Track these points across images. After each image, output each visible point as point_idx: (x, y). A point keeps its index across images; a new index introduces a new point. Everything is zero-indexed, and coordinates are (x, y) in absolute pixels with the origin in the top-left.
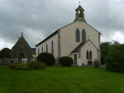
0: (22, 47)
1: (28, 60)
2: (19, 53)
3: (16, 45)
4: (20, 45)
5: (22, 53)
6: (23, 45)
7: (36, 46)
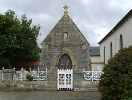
0: (65, 39)
1: (74, 73)
2: (57, 54)
3: (53, 34)
4: (61, 34)
5: (65, 54)
6: (67, 33)
7: (100, 43)
